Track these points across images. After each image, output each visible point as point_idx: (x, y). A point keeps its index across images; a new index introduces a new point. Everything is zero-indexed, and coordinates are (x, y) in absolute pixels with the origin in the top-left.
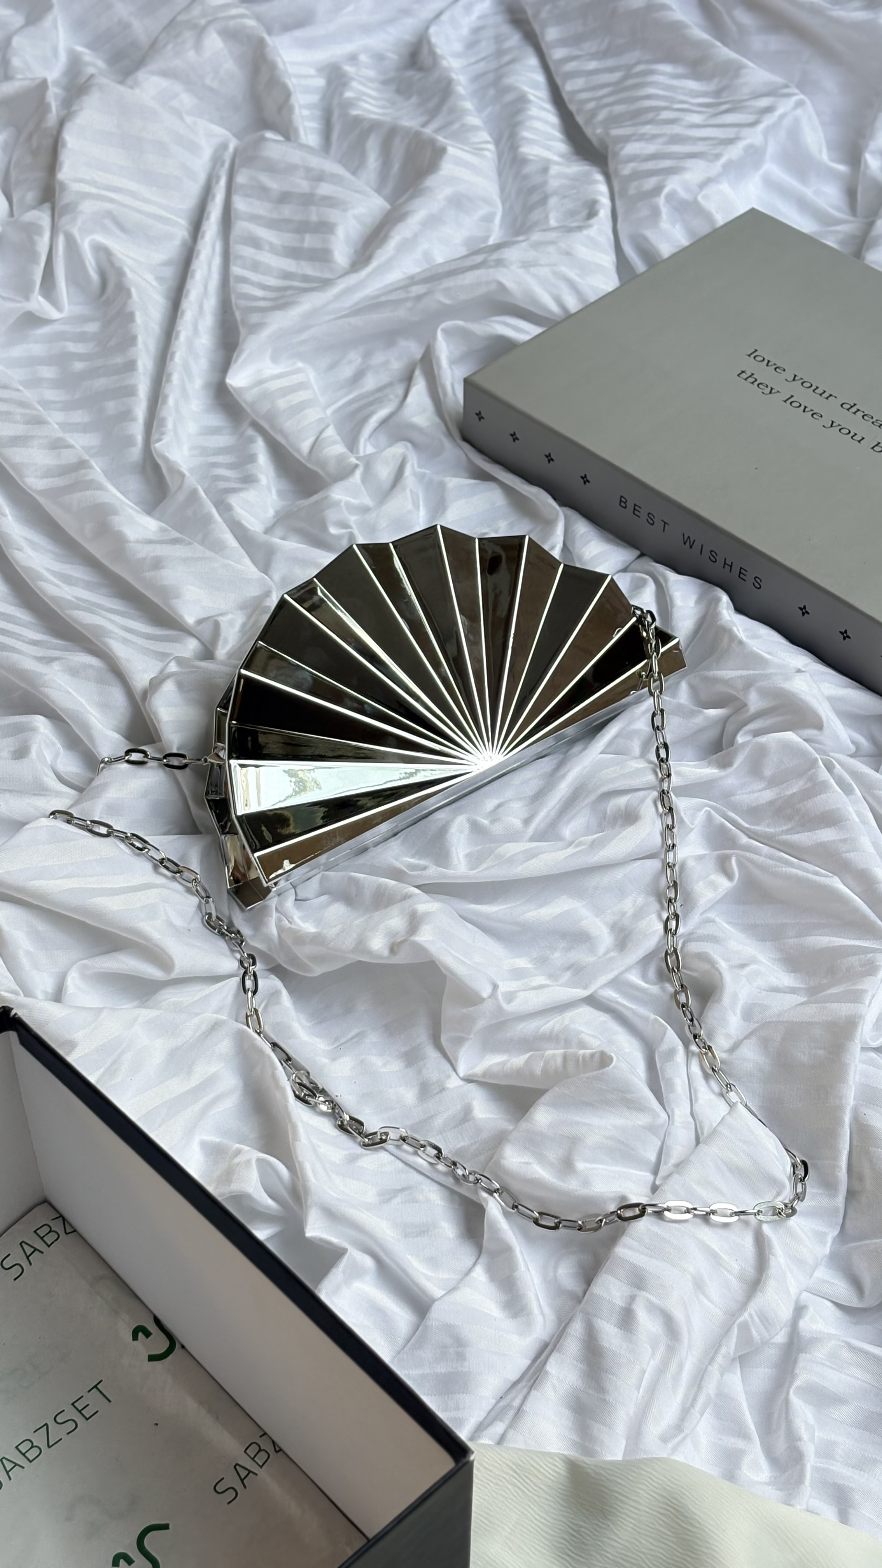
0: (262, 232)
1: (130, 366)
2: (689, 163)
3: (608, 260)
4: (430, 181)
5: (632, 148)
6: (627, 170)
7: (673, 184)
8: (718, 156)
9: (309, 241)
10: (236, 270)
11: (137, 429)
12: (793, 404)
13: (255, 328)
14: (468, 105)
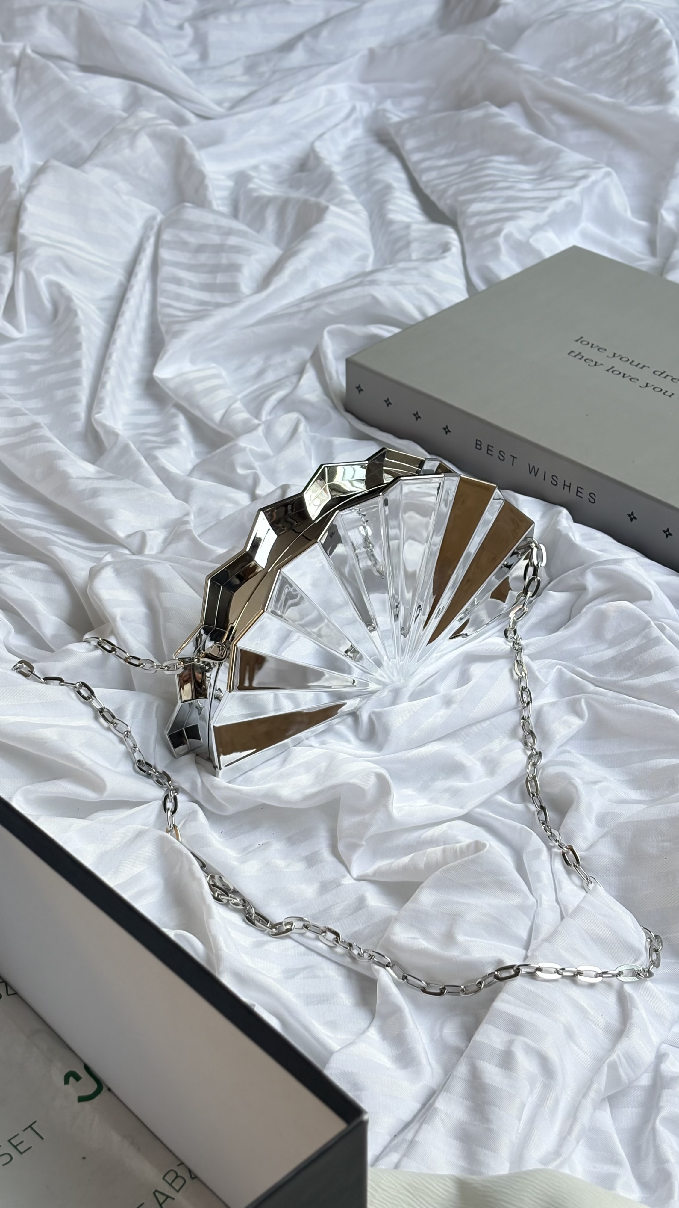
0: (183, 274)
1: (77, 364)
2: (521, 213)
3: (461, 283)
4: (316, 229)
5: (476, 207)
6: (473, 222)
7: (509, 228)
8: (544, 209)
9: (220, 278)
10: (161, 300)
11: (81, 408)
12: (614, 372)
13: (176, 335)
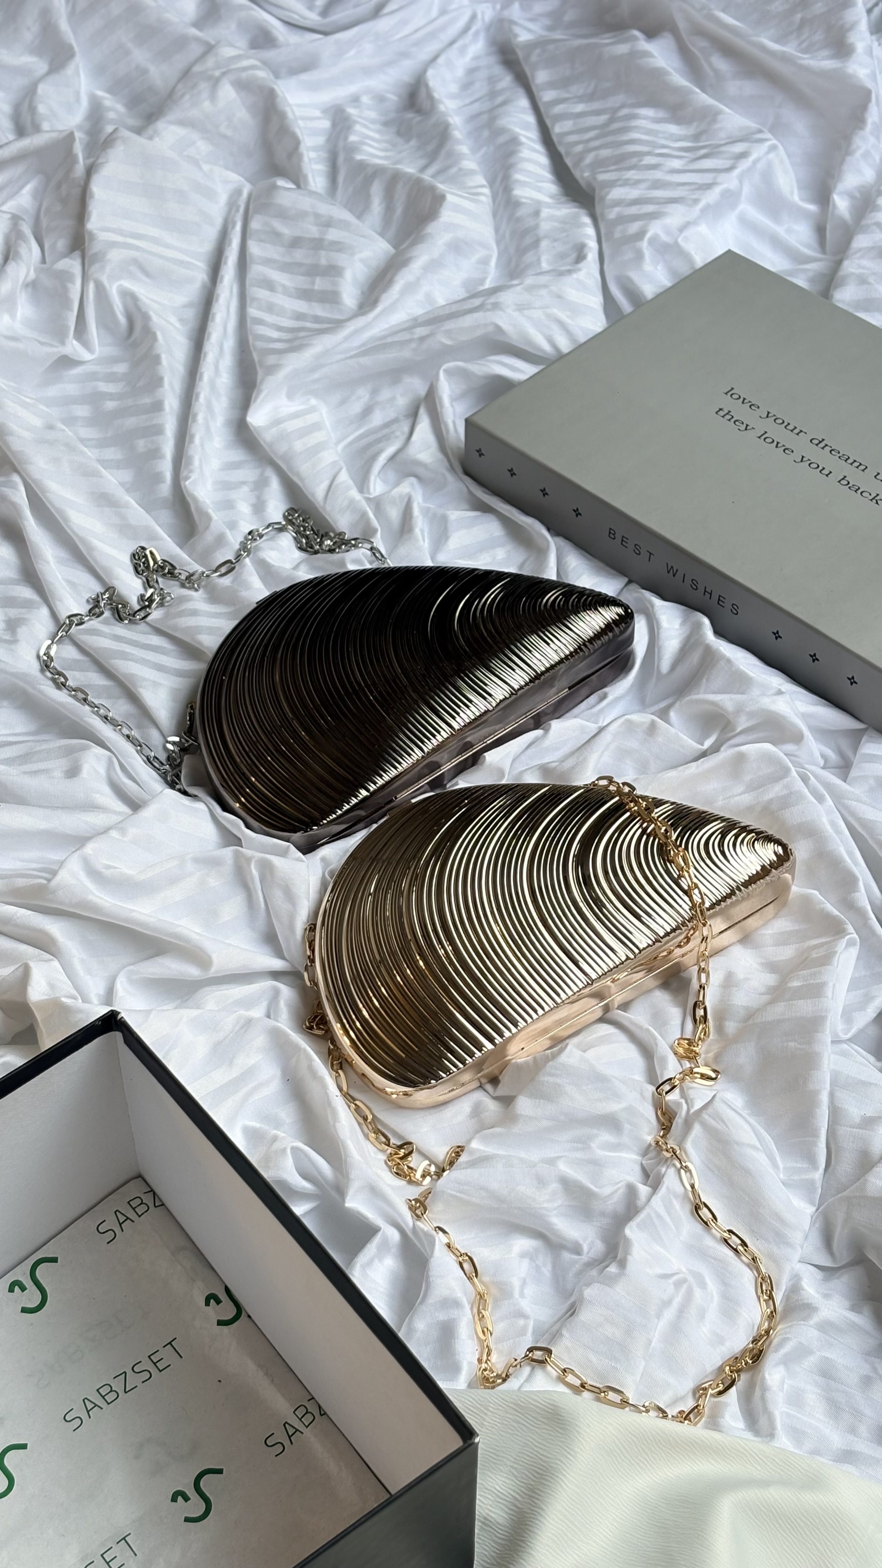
0: (276, 276)
1: (158, 406)
2: (670, 208)
3: (596, 301)
4: (432, 228)
5: (616, 193)
6: (612, 214)
7: (655, 229)
8: (696, 201)
9: (320, 284)
10: (253, 312)
11: (166, 467)
12: (767, 440)
13: (271, 370)
14: (464, 149)
